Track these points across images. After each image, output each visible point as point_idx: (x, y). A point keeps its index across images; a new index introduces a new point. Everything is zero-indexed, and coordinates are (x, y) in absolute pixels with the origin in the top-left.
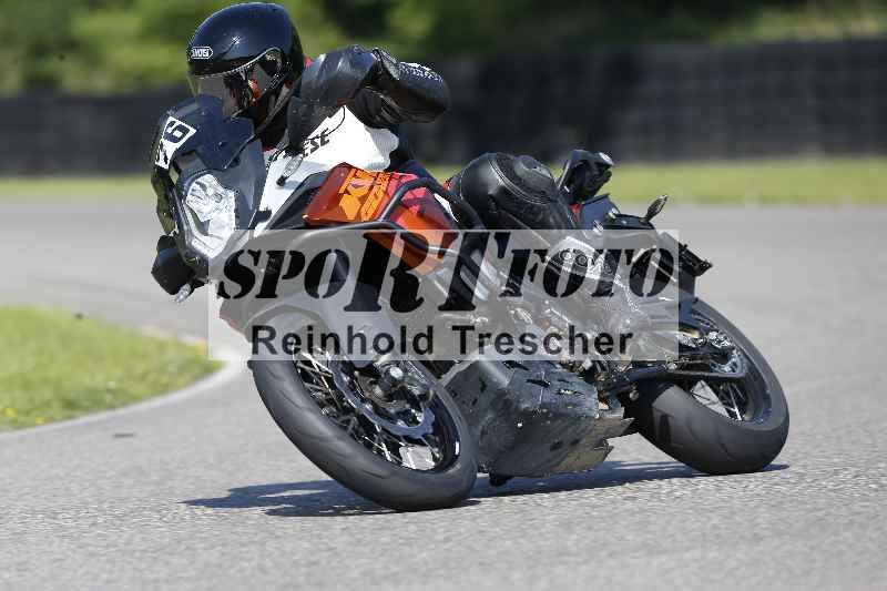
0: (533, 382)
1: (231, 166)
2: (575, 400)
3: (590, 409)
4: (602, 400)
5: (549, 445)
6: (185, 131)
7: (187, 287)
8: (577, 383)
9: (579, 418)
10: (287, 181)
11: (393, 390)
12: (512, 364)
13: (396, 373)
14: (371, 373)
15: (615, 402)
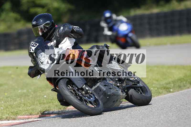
0: (110, 89)
3: (120, 94)
4: (122, 92)
5: (112, 102)
6: (36, 44)
8: (117, 89)
9: (118, 95)
11: (87, 92)
12: (105, 85)
13: (87, 88)
14: (82, 89)
15: (124, 92)
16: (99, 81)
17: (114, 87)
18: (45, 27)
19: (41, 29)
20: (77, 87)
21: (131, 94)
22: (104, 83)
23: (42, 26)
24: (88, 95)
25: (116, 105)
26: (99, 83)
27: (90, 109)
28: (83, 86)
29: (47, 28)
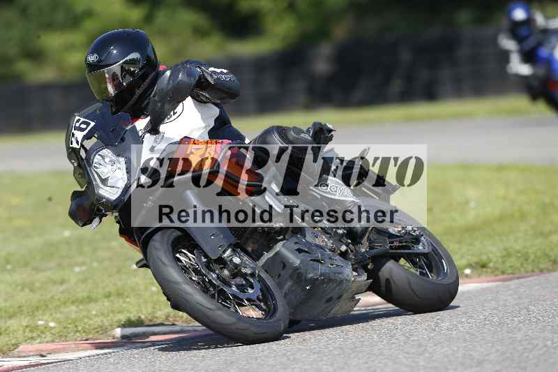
0: (314, 260)
1: (120, 142)
2: (339, 270)
3: (348, 276)
4: (355, 270)
5: (324, 300)
6: (88, 124)
7: (97, 220)
8: (339, 260)
9: (342, 281)
10: (156, 149)
11: (236, 271)
12: (300, 251)
13: (237, 260)
14: (221, 262)
15: (361, 271)
16: (282, 237)
17: (329, 255)
18: (126, 70)
19: (114, 77)
20: (206, 256)
21: (388, 277)
22: (296, 243)
23: (116, 68)
24: (239, 280)
25: (338, 309)
26: (281, 244)
27: (241, 325)
28: (224, 252)
29: (132, 74)
